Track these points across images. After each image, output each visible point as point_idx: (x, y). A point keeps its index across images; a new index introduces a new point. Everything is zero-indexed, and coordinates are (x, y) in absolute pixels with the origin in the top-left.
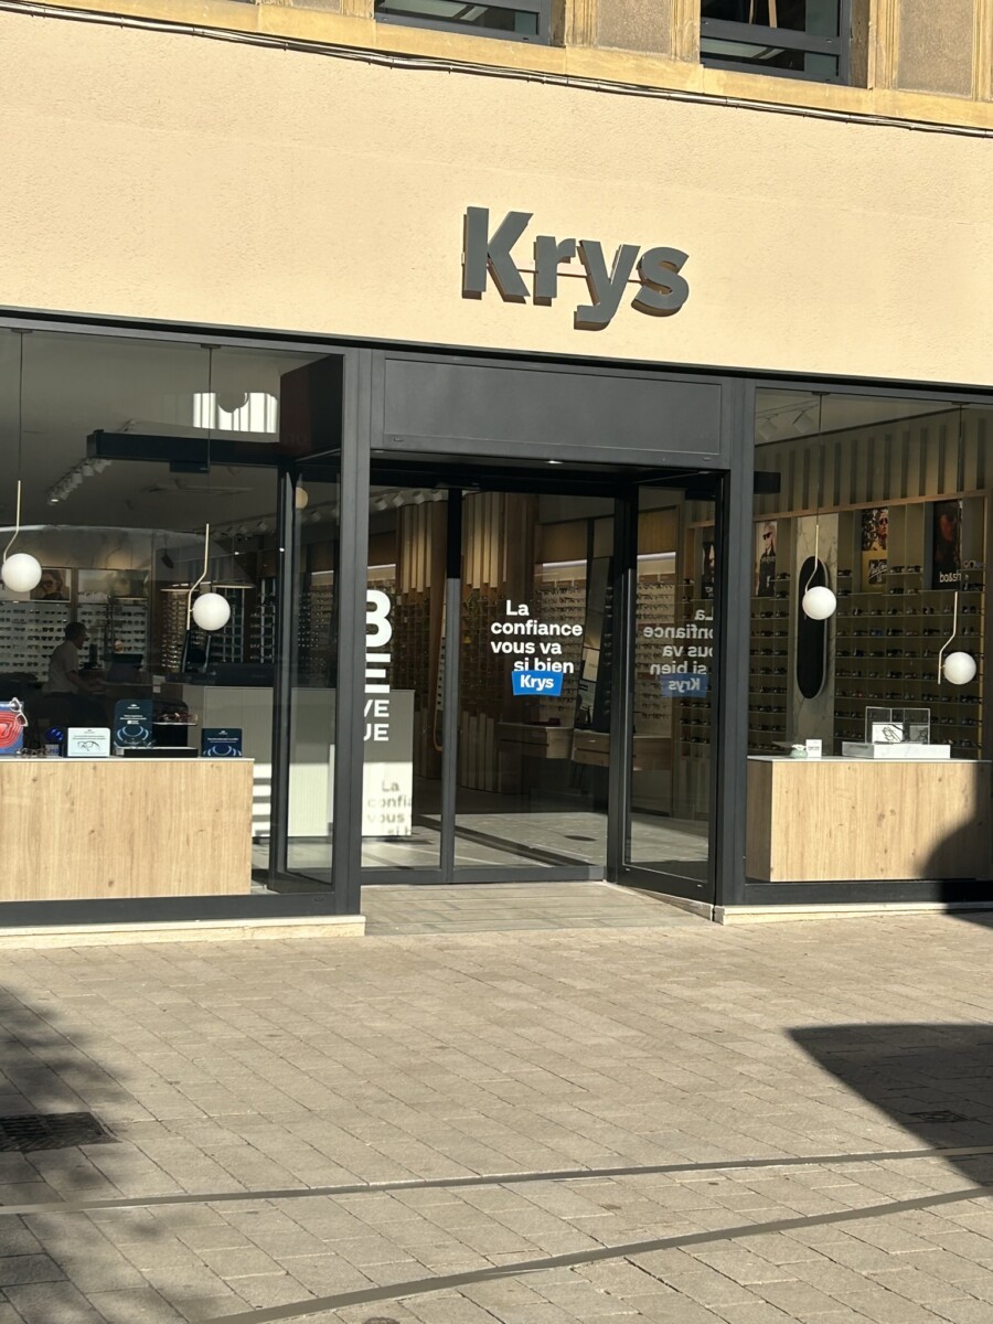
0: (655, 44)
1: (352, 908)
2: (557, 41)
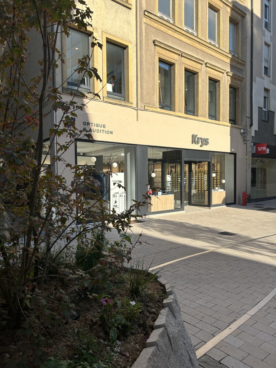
0: (206, 117)
2: (197, 116)
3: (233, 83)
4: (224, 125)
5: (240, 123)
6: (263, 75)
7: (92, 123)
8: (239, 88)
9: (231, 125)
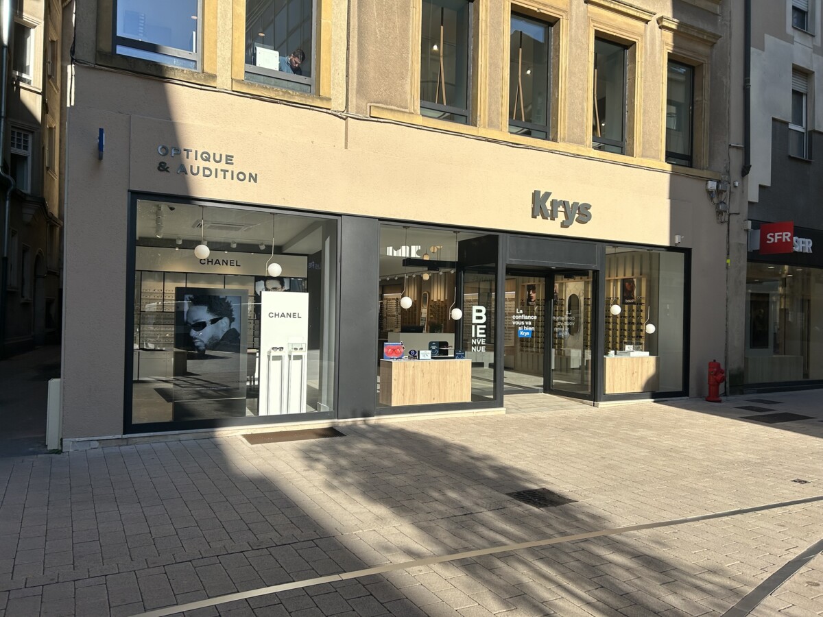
0: (582, 143)
1: (501, 405)
2: (555, 140)
3: (681, 48)
4: (649, 169)
5: (704, 162)
6: (789, 30)
7: (188, 151)
8: (702, 64)
9: (673, 168)
